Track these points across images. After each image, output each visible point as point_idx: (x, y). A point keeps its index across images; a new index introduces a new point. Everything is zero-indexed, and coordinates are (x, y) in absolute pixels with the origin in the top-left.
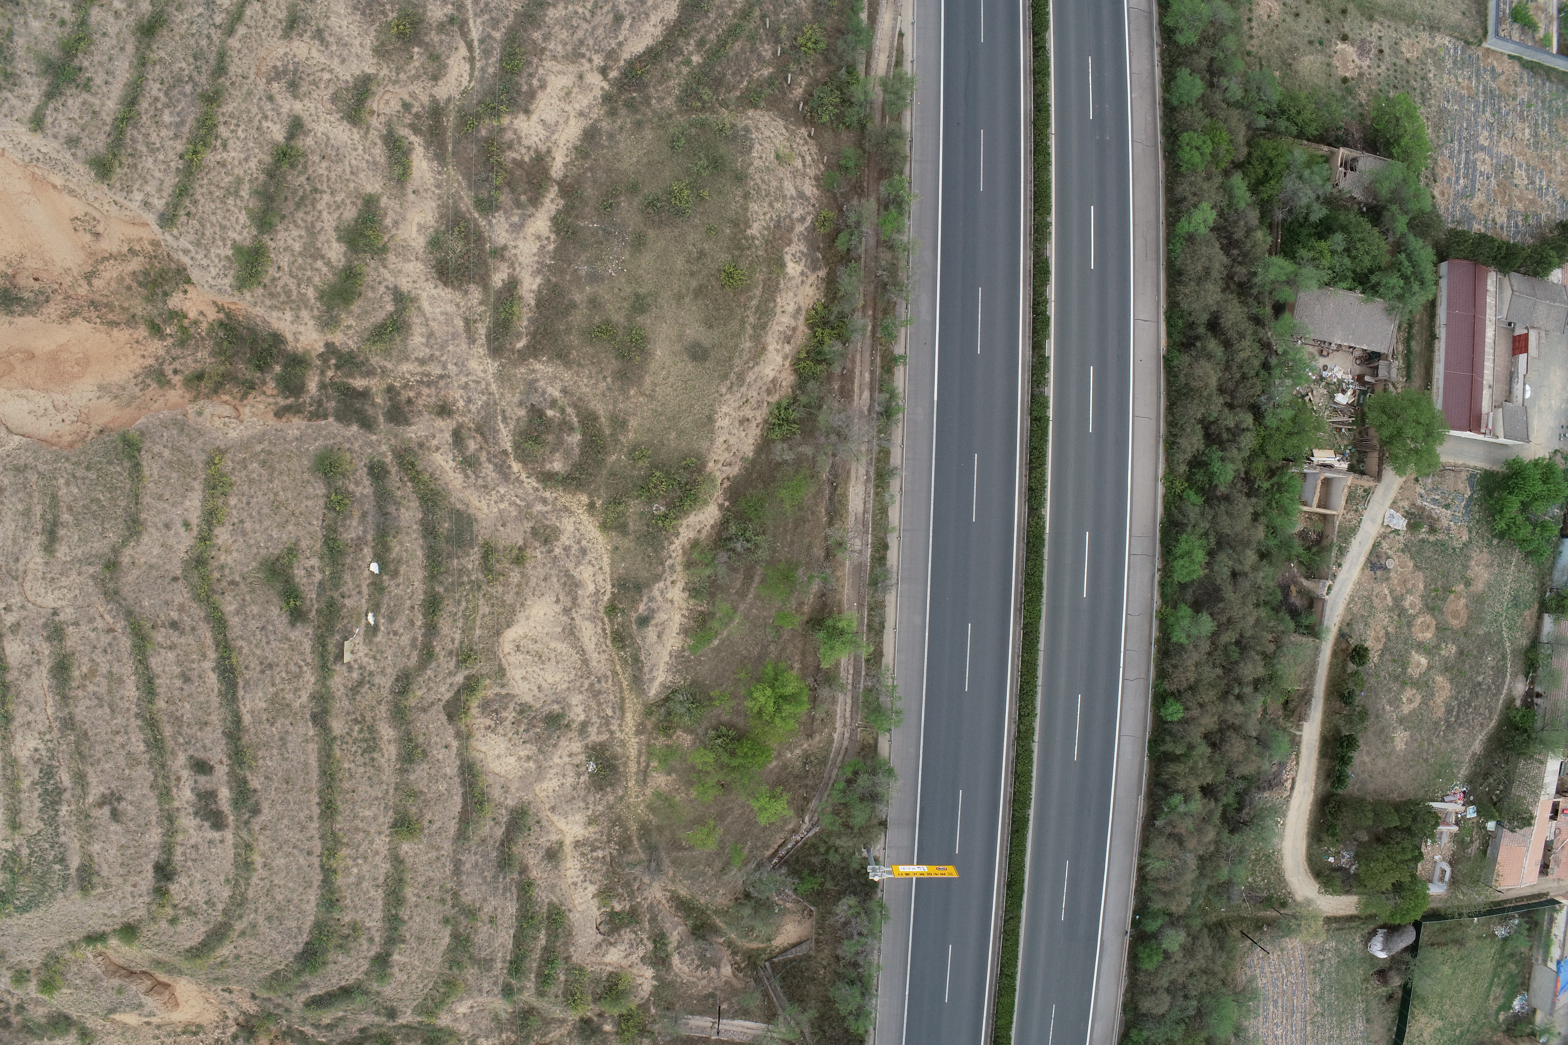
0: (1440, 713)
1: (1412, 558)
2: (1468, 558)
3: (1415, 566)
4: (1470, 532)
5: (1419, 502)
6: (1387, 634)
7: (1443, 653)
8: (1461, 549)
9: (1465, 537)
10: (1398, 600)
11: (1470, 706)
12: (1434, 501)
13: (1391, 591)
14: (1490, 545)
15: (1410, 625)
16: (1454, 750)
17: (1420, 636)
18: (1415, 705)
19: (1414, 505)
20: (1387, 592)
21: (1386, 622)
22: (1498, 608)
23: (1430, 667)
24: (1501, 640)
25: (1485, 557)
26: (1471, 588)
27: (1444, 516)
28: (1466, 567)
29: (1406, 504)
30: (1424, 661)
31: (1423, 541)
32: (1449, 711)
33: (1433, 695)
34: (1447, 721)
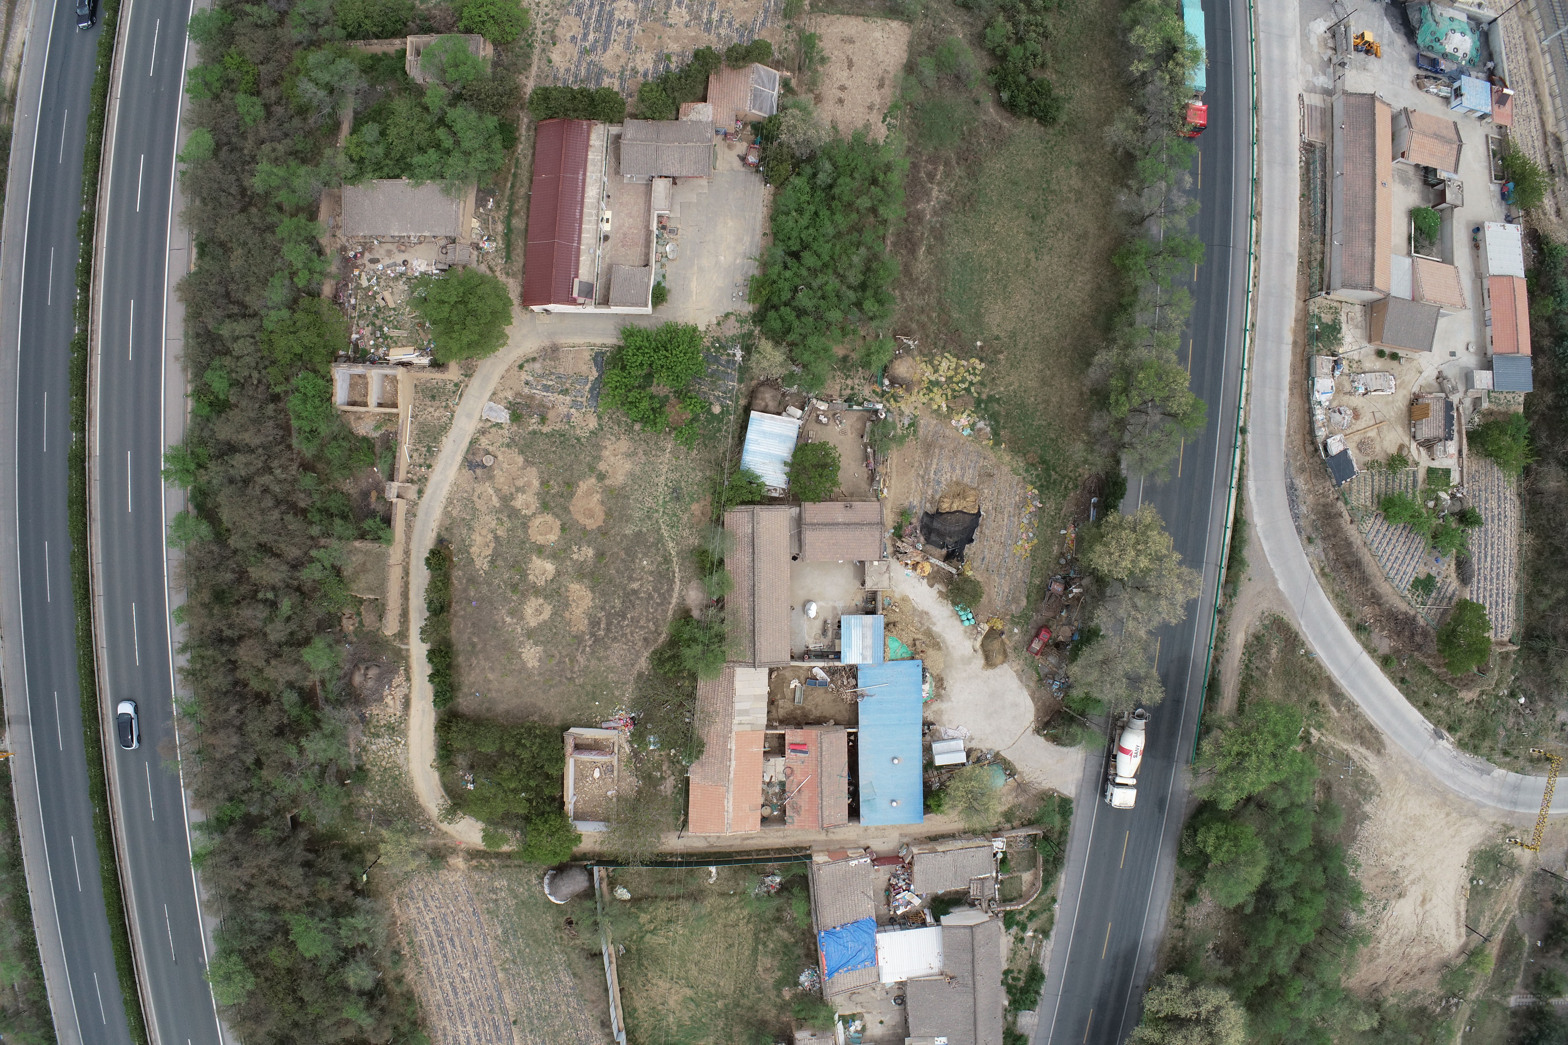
0: (582, 625)
1: (521, 452)
2: (598, 447)
3: (526, 460)
4: (600, 418)
5: (526, 390)
6: (497, 538)
7: (575, 556)
8: (588, 439)
9: (593, 424)
10: (506, 500)
11: (624, 617)
12: (546, 388)
13: (497, 491)
14: (630, 430)
15: (525, 526)
16: (609, 669)
17: (540, 540)
18: (546, 614)
19: (518, 394)
20: (491, 491)
21: (493, 524)
22: (649, 502)
23: (558, 573)
24: (660, 539)
25: (624, 445)
26: (607, 482)
27: (561, 404)
28: (599, 458)
29: (510, 395)
30: (550, 567)
31: (534, 433)
32: (594, 623)
33: (567, 605)
34: (593, 634)
